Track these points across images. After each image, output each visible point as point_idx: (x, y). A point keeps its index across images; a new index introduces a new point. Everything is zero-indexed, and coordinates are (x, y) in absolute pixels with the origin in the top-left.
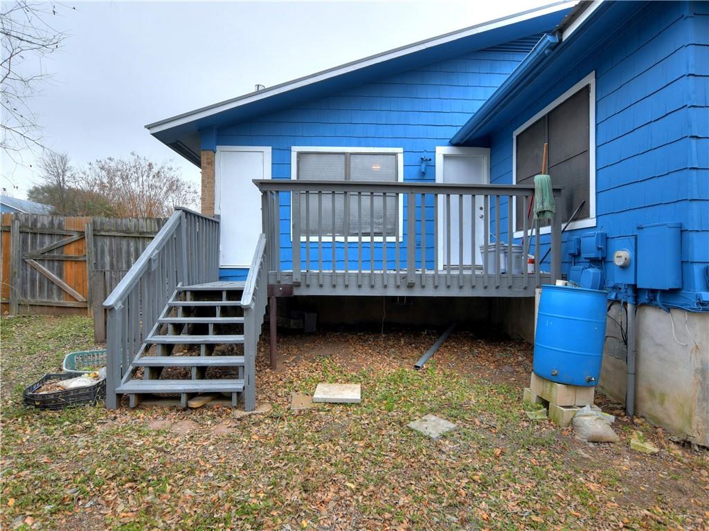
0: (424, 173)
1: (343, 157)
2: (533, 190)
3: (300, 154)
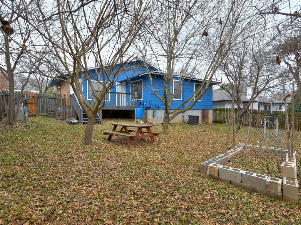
2: (134, 94)
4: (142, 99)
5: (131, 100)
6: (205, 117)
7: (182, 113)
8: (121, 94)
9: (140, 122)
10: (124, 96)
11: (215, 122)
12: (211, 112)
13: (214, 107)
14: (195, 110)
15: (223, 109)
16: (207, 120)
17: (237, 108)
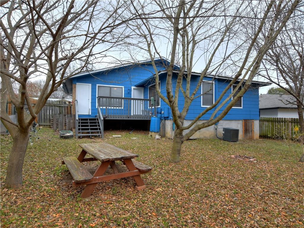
0: (129, 93)
1: (109, 88)
2: (151, 100)
3: (98, 86)
4: (160, 106)
5: (149, 108)
6: (247, 130)
7: (214, 125)
8: (137, 101)
9: (155, 136)
10: (141, 102)
11: (263, 136)
12: (256, 124)
13: (261, 117)
14: (234, 121)
15: (275, 120)
16: (251, 135)
17: (297, 119)
